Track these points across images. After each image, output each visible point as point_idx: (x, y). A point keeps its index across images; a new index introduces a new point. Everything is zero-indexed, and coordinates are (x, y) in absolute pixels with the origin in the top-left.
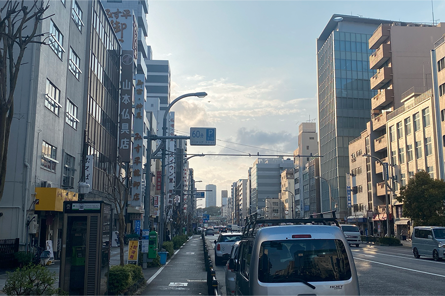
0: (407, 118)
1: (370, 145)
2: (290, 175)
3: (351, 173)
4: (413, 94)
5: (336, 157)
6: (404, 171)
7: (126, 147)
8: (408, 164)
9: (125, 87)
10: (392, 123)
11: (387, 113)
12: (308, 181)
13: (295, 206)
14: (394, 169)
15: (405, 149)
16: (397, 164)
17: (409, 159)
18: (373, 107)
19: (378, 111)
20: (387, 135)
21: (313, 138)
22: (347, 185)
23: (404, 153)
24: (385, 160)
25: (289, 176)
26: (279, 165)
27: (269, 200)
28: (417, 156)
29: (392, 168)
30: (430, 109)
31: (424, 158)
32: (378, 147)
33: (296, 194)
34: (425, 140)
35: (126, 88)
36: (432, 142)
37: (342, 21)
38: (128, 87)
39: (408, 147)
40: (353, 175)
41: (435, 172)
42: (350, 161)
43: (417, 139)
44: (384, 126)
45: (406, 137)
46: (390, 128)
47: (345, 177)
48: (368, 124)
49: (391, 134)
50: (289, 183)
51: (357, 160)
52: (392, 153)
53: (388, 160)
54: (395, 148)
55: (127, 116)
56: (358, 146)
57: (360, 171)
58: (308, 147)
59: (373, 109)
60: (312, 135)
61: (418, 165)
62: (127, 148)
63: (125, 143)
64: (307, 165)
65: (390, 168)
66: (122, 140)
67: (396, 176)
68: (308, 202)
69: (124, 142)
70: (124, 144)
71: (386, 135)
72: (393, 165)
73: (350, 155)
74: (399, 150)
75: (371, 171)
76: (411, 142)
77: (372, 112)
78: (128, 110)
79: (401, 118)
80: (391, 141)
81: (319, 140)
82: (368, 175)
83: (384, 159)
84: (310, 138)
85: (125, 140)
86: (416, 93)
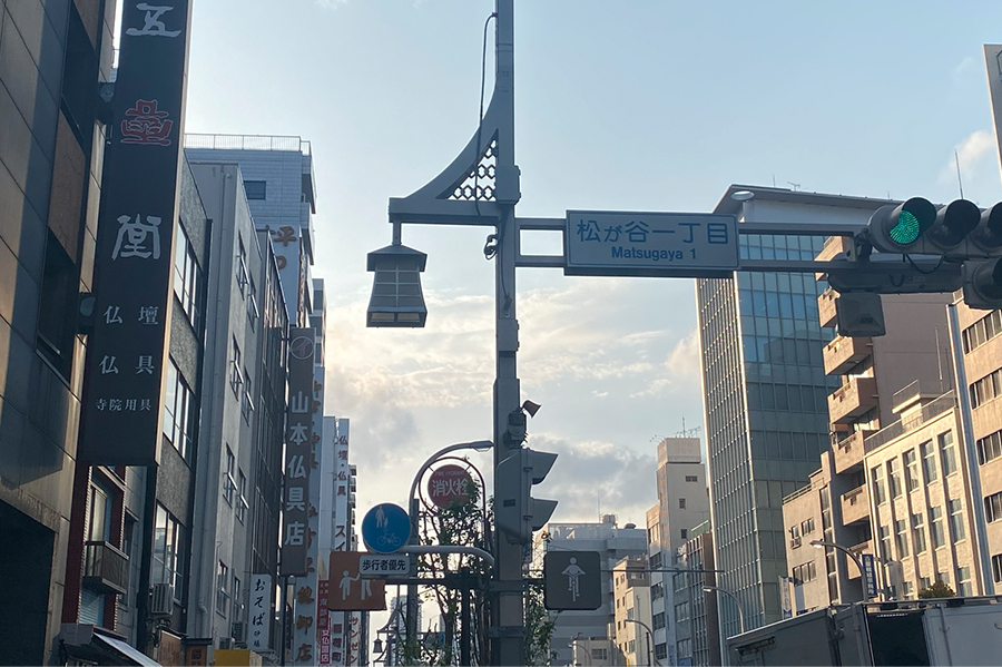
0: (909, 451)
1: (830, 508)
2: (638, 574)
3: (791, 575)
4: (917, 397)
5: (754, 533)
6: (909, 575)
7: (298, 540)
8: (916, 558)
9: (297, 408)
10: (877, 458)
11: (866, 434)
12: (687, 592)
13: (655, 661)
14: (887, 568)
15: (908, 524)
16: (894, 559)
17: (918, 548)
18: (834, 417)
19: (844, 427)
20: (868, 487)
21: (695, 479)
22: (783, 607)
23: (907, 531)
24: (867, 546)
25: (634, 577)
26: (605, 542)
27: (582, 643)
28: (935, 543)
29: (883, 568)
30: (954, 433)
31: (949, 547)
32: (851, 514)
33: (655, 629)
34: (949, 503)
35: (300, 410)
36: (964, 511)
37: (751, 199)
38: (303, 408)
39: (914, 519)
40: (797, 582)
41: (973, 579)
42: (788, 545)
43: (931, 501)
44: (861, 464)
45: (909, 496)
46: (874, 470)
47: (777, 584)
48: (825, 457)
49: (875, 484)
50: (637, 598)
51: (803, 543)
52: (881, 529)
53: (872, 547)
54: (886, 521)
55: (300, 471)
56: (802, 509)
57: (811, 573)
58: (682, 502)
59: (832, 421)
60: (691, 471)
61: (939, 564)
62: (301, 543)
63: (296, 531)
64: (683, 549)
65: (878, 566)
66: (289, 526)
67: (894, 587)
68: (687, 650)
69: (293, 529)
70: (292, 534)
71: (865, 487)
72: (885, 559)
73: (786, 531)
74: (897, 525)
75: (837, 573)
76: (920, 507)
77: (833, 428)
78: (302, 457)
79: (895, 448)
80: (878, 502)
81: (709, 484)
82: (831, 582)
83: (864, 544)
84: (688, 479)
85: (296, 525)
86: (925, 396)
